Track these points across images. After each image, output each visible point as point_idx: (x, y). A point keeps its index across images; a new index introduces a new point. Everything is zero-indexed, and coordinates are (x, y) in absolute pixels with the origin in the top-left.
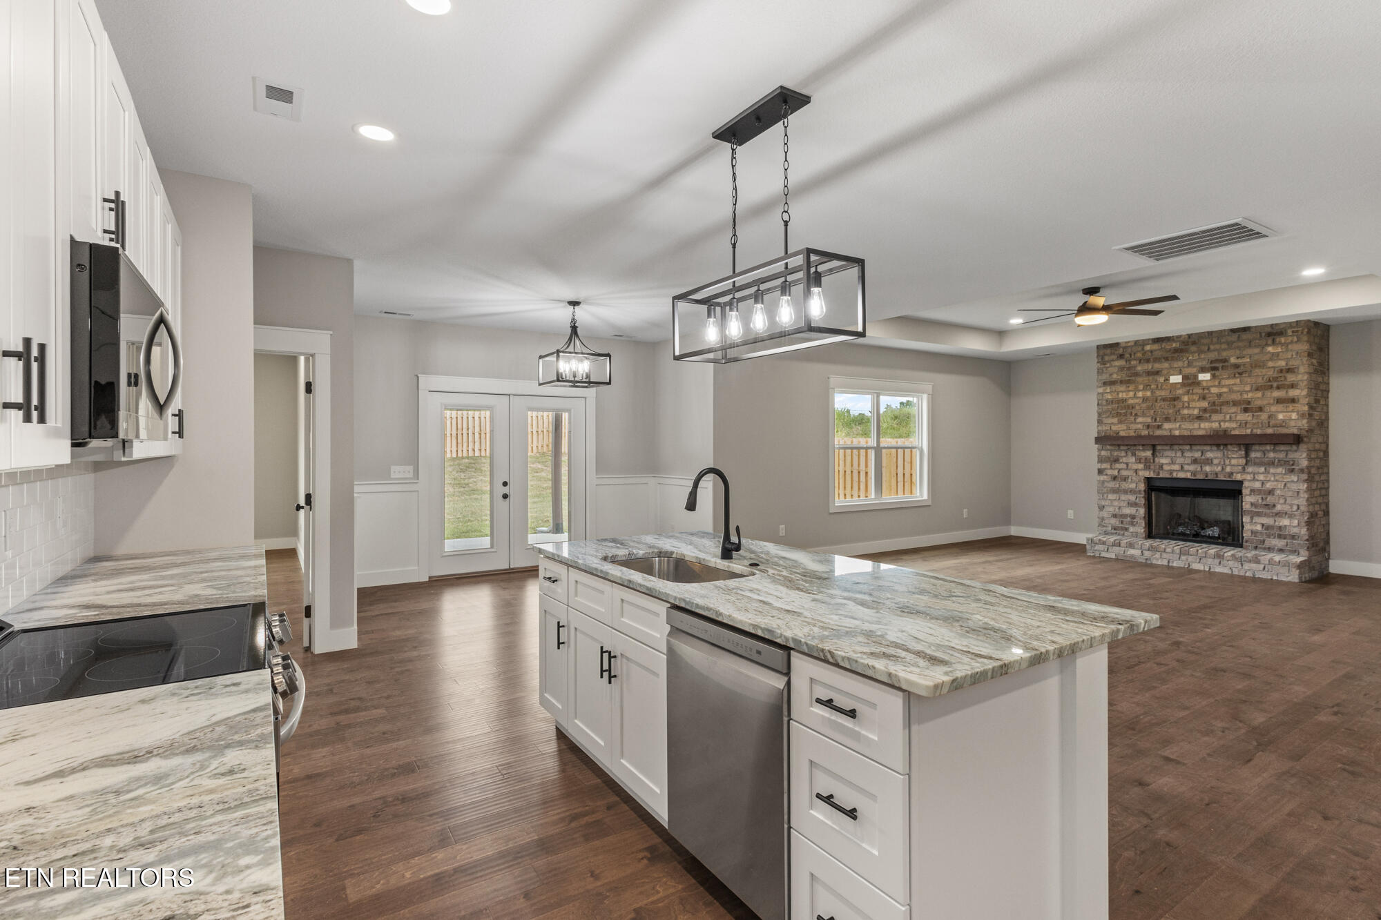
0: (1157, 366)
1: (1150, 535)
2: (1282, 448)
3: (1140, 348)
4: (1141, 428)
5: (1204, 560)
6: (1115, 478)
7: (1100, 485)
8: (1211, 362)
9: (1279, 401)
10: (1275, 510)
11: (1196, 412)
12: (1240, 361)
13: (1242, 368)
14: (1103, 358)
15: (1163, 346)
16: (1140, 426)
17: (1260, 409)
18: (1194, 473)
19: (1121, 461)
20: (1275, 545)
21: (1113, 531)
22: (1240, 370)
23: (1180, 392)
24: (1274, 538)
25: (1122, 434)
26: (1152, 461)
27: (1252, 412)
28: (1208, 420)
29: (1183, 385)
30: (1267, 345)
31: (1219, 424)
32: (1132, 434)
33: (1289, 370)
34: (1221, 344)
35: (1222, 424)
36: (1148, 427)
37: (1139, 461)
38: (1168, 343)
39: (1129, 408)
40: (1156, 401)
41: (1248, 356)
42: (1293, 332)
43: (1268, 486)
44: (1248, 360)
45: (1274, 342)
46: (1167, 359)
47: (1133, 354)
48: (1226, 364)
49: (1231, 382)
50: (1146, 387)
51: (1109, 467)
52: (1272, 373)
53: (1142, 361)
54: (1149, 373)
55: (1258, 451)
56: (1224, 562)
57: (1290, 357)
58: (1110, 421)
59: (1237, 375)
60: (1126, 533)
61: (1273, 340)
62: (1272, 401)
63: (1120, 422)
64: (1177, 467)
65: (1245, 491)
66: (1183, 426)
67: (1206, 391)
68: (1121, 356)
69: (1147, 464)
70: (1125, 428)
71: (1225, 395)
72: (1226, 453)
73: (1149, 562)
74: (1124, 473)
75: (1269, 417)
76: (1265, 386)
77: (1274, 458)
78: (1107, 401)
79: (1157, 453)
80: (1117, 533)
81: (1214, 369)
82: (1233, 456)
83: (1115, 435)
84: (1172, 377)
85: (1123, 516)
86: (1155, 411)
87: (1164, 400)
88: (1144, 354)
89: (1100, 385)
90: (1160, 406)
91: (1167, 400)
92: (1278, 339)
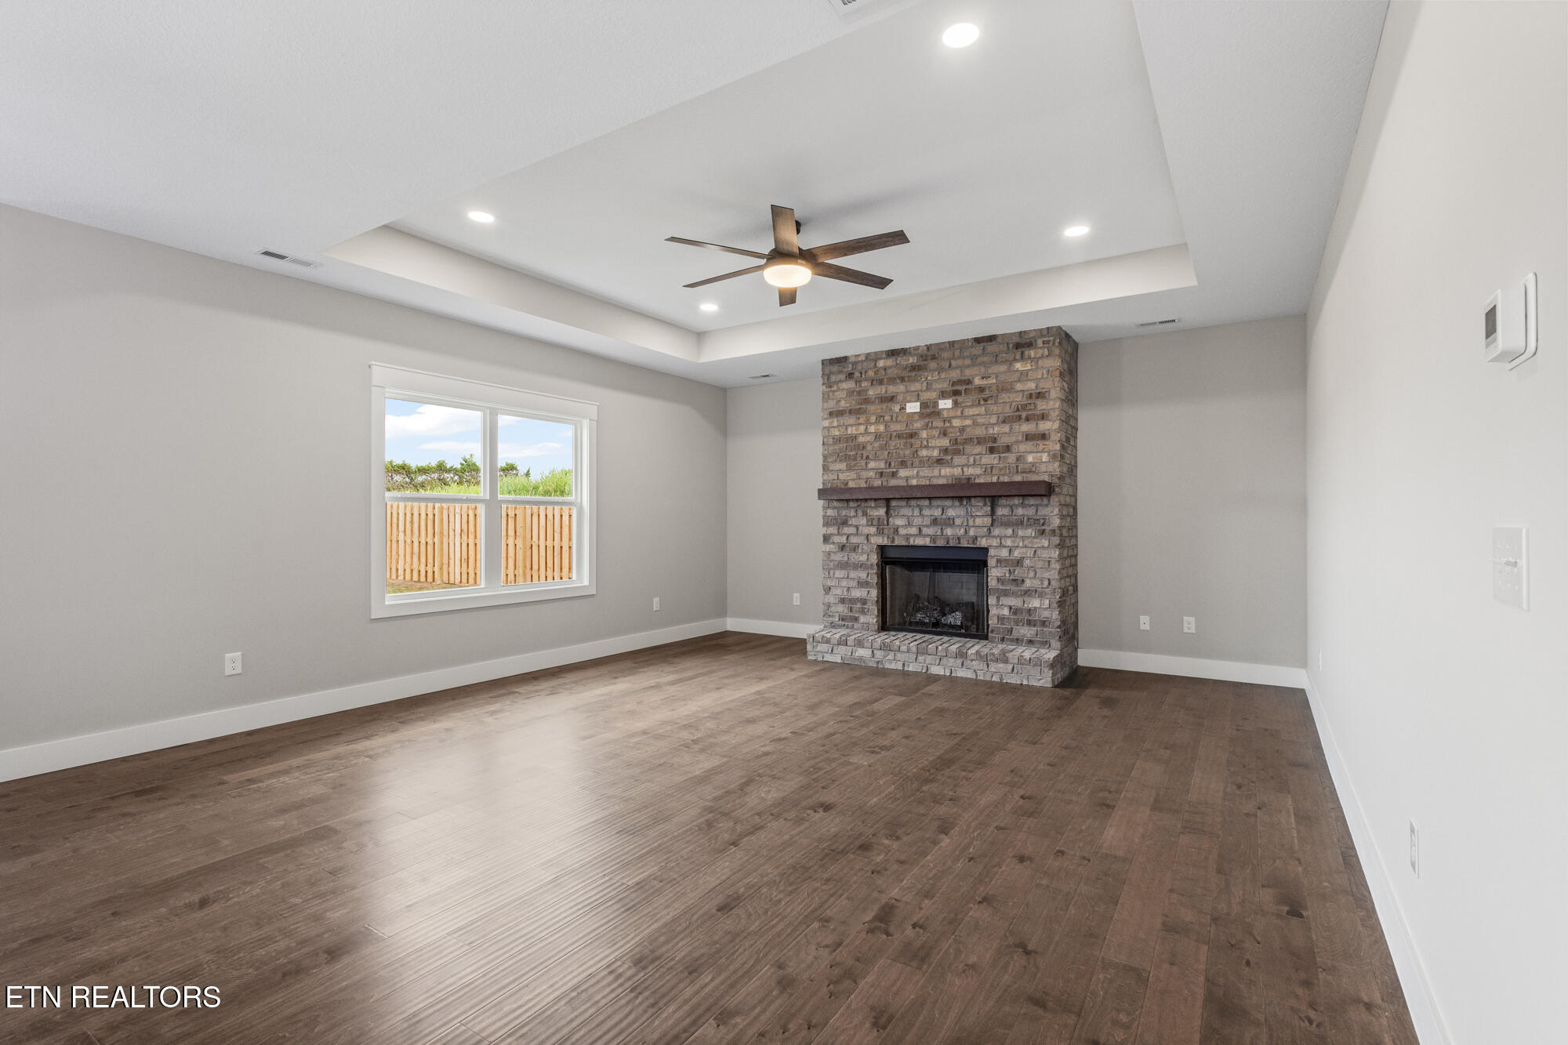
0: (892, 389)
1: (884, 627)
2: (1032, 501)
3: (871, 365)
4: (874, 476)
5: (944, 661)
6: (843, 548)
7: (825, 559)
8: (953, 384)
9: (1029, 437)
10: (1024, 587)
11: (936, 453)
12: (985, 382)
14: (828, 379)
15: (898, 362)
16: (872, 474)
17: (1008, 449)
18: (934, 538)
19: (850, 523)
20: (1024, 635)
21: (840, 623)
22: (987, 393)
23: (918, 425)
24: (1023, 625)
25: (851, 485)
26: (885, 522)
27: (998, 453)
28: (950, 464)
29: (921, 415)
30: (1015, 360)
31: (962, 469)
32: (863, 485)
33: (1040, 395)
34: (964, 358)
35: (965, 469)
36: (881, 474)
37: (870, 522)
38: (904, 358)
39: (859, 448)
40: (891, 439)
41: (994, 376)
42: (1044, 343)
43: (1017, 554)
44: (994, 381)
45: (1022, 357)
46: (902, 379)
47: (863, 372)
48: (969, 387)
49: (975, 411)
50: (879, 418)
51: (836, 532)
52: (1019, 399)
53: (875, 382)
54: (882, 400)
55: (1006, 506)
56: (967, 663)
57: (1040, 377)
58: (837, 466)
59: (982, 402)
60: (856, 625)
61: (1022, 353)
62: (1020, 438)
63: (849, 469)
64: (914, 531)
65: (991, 562)
66: (921, 474)
67: (947, 424)
68: (850, 375)
69: (881, 526)
70: (855, 476)
71: (968, 429)
72: (969, 510)
73: (880, 666)
74: (854, 540)
75: (1017, 460)
76: (1013, 416)
77: (1023, 515)
78: (833, 439)
79: (892, 512)
80: (844, 625)
81: (956, 393)
82: (977, 514)
83: (843, 486)
84: (908, 405)
85: (853, 601)
86: (889, 453)
87: (899, 436)
88: (876, 373)
89: (826, 416)
90: (895, 445)
91: (903, 437)
92: (1026, 353)
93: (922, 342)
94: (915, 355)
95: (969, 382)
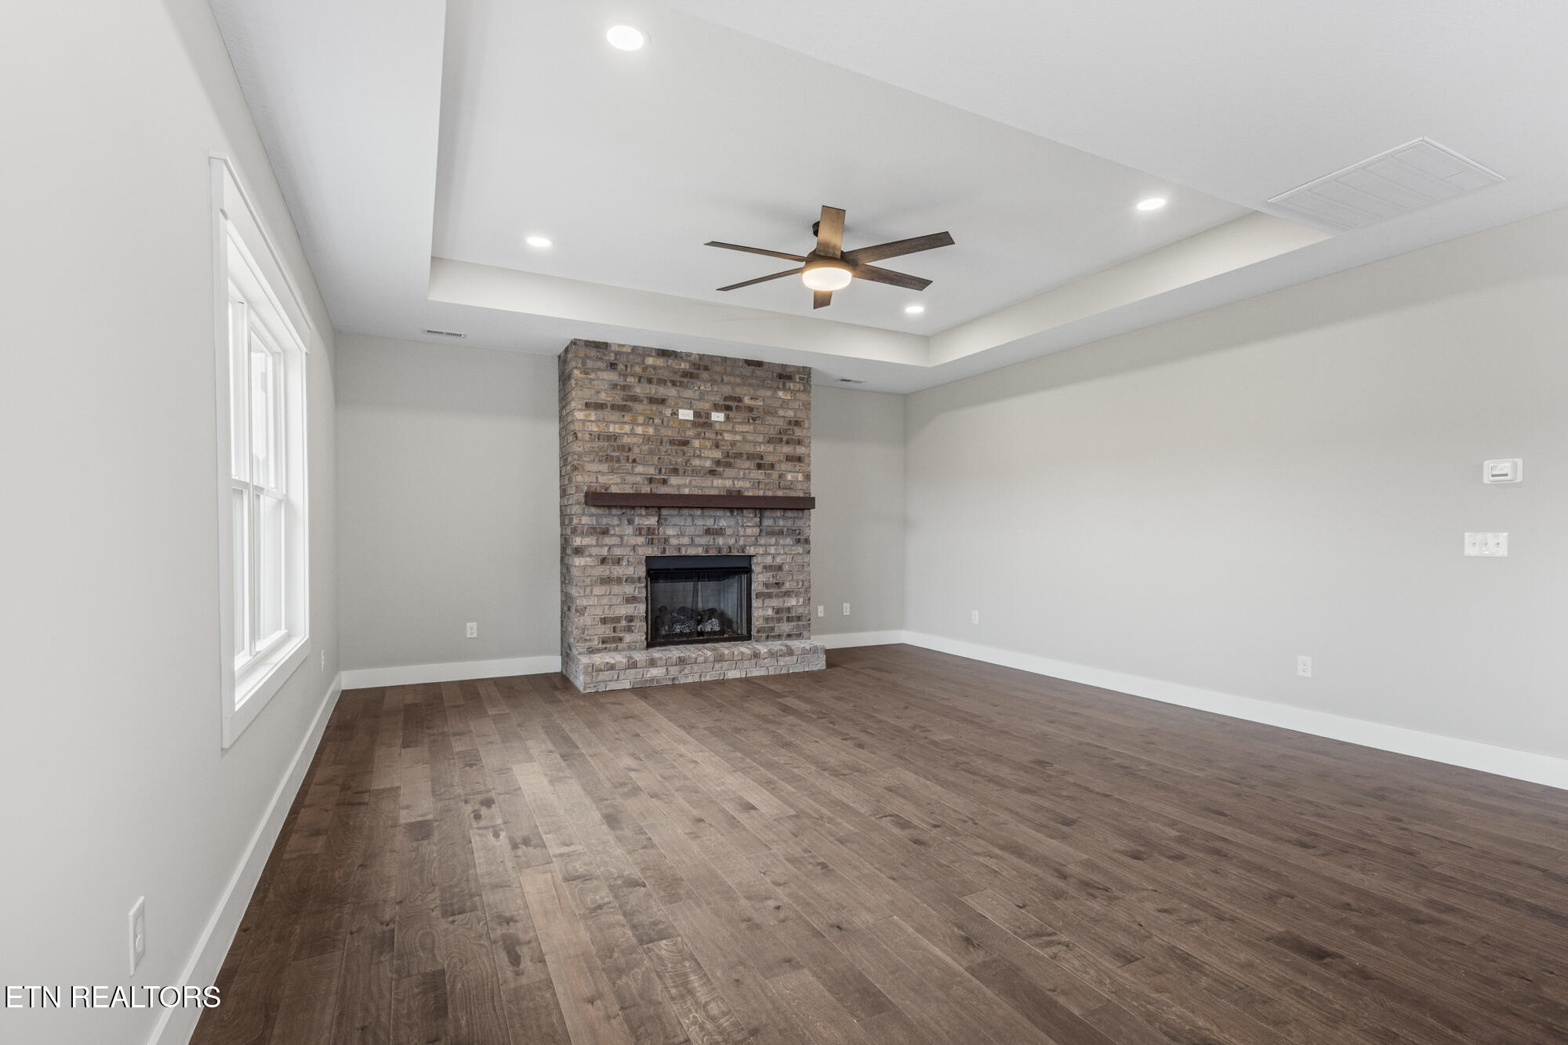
0: (661, 391)
1: (654, 643)
2: (789, 514)
3: (639, 360)
4: (641, 482)
6: (603, 561)
8: (726, 399)
9: (789, 458)
10: (784, 589)
11: (708, 464)
12: (753, 403)
13: (755, 412)
14: (584, 363)
15: (668, 364)
16: (638, 479)
17: (772, 466)
18: (706, 548)
19: (612, 532)
20: (784, 631)
21: (600, 646)
22: (755, 414)
23: (690, 433)
24: (782, 622)
25: (614, 489)
26: (656, 532)
27: (765, 469)
28: (720, 475)
29: (694, 424)
30: (778, 388)
31: (733, 481)
32: (628, 490)
33: (797, 423)
34: (735, 376)
35: (736, 482)
36: (651, 480)
37: (639, 531)
38: (676, 361)
39: (623, 450)
40: (661, 443)
41: (761, 399)
42: (800, 379)
43: (778, 560)
44: (761, 403)
45: (784, 389)
46: (674, 383)
47: (629, 366)
48: (740, 404)
49: (746, 428)
50: (649, 419)
51: (594, 542)
52: (781, 424)
53: (642, 380)
54: (652, 400)
55: (770, 517)
57: (797, 407)
58: (594, 467)
59: (751, 421)
60: (621, 646)
61: (784, 384)
62: (782, 458)
63: (612, 471)
64: (686, 540)
65: (756, 568)
66: (694, 483)
68: (613, 366)
69: (650, 537)
70: (619, 480)
71: (739, 444)
72: (740, 521)
73: (676, 682)
74: (617, 552)
75: (780, 477)
76: (776, 438)
77: (784, 526)
78: (591, 435)
79: (662, 521)
80: (606, 648)
81: (728, 408)
82: (748, 524)
83: (603, 491)
84: (681, 411)
85: (617, 619)
86: (659, 458)
87: (672, 442)
88: (645, 369)
89: (580, 407)
90: (666, 452)
91: (674, 444)
92: (787, 385)
93: (696, 349)
94: (686, 361)
95: (740, 400)
